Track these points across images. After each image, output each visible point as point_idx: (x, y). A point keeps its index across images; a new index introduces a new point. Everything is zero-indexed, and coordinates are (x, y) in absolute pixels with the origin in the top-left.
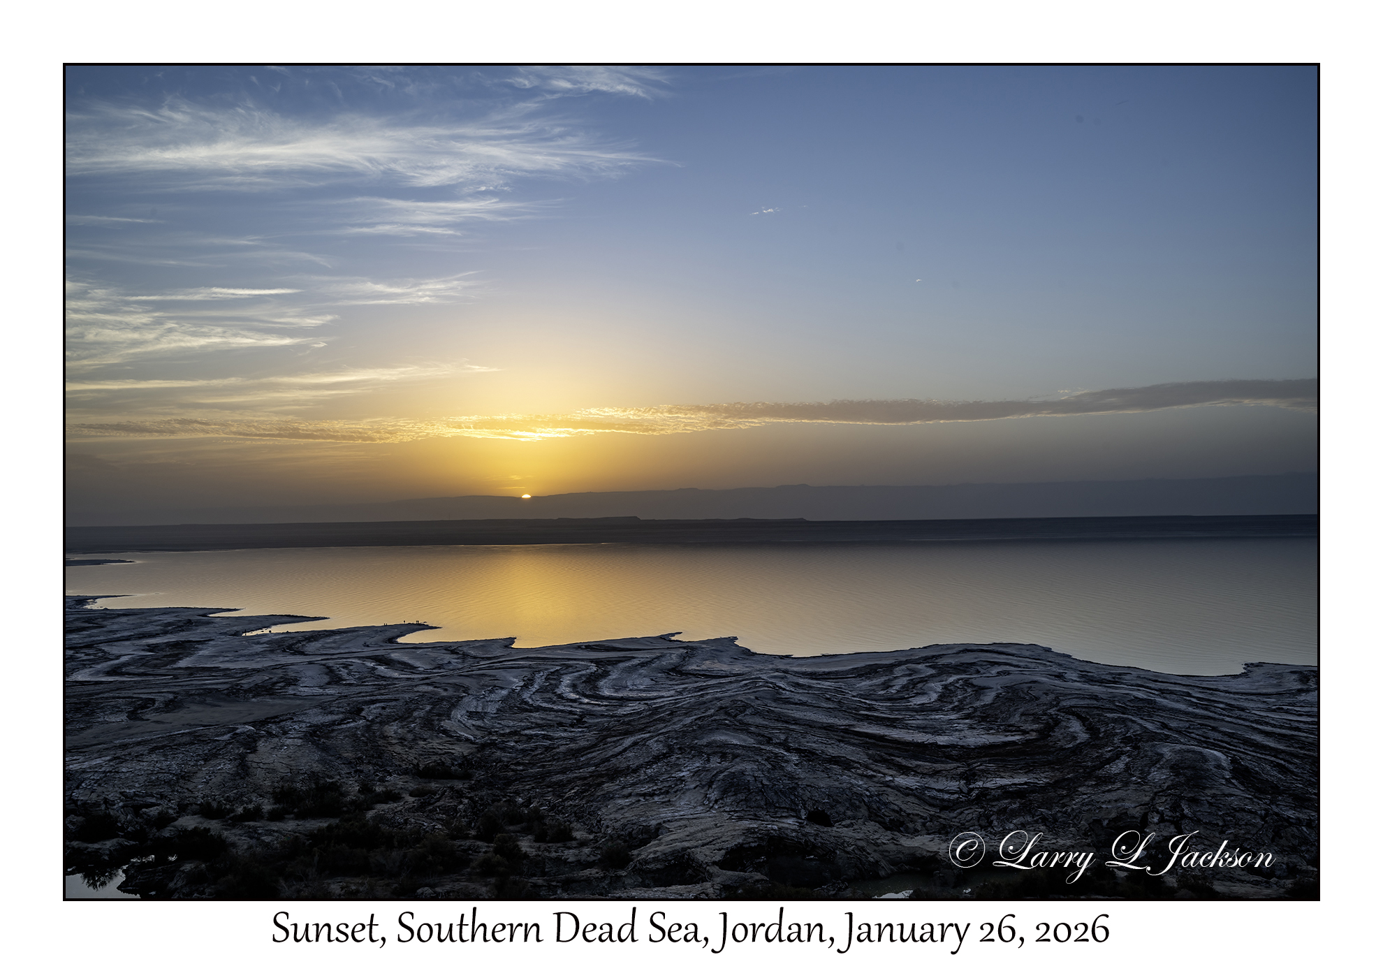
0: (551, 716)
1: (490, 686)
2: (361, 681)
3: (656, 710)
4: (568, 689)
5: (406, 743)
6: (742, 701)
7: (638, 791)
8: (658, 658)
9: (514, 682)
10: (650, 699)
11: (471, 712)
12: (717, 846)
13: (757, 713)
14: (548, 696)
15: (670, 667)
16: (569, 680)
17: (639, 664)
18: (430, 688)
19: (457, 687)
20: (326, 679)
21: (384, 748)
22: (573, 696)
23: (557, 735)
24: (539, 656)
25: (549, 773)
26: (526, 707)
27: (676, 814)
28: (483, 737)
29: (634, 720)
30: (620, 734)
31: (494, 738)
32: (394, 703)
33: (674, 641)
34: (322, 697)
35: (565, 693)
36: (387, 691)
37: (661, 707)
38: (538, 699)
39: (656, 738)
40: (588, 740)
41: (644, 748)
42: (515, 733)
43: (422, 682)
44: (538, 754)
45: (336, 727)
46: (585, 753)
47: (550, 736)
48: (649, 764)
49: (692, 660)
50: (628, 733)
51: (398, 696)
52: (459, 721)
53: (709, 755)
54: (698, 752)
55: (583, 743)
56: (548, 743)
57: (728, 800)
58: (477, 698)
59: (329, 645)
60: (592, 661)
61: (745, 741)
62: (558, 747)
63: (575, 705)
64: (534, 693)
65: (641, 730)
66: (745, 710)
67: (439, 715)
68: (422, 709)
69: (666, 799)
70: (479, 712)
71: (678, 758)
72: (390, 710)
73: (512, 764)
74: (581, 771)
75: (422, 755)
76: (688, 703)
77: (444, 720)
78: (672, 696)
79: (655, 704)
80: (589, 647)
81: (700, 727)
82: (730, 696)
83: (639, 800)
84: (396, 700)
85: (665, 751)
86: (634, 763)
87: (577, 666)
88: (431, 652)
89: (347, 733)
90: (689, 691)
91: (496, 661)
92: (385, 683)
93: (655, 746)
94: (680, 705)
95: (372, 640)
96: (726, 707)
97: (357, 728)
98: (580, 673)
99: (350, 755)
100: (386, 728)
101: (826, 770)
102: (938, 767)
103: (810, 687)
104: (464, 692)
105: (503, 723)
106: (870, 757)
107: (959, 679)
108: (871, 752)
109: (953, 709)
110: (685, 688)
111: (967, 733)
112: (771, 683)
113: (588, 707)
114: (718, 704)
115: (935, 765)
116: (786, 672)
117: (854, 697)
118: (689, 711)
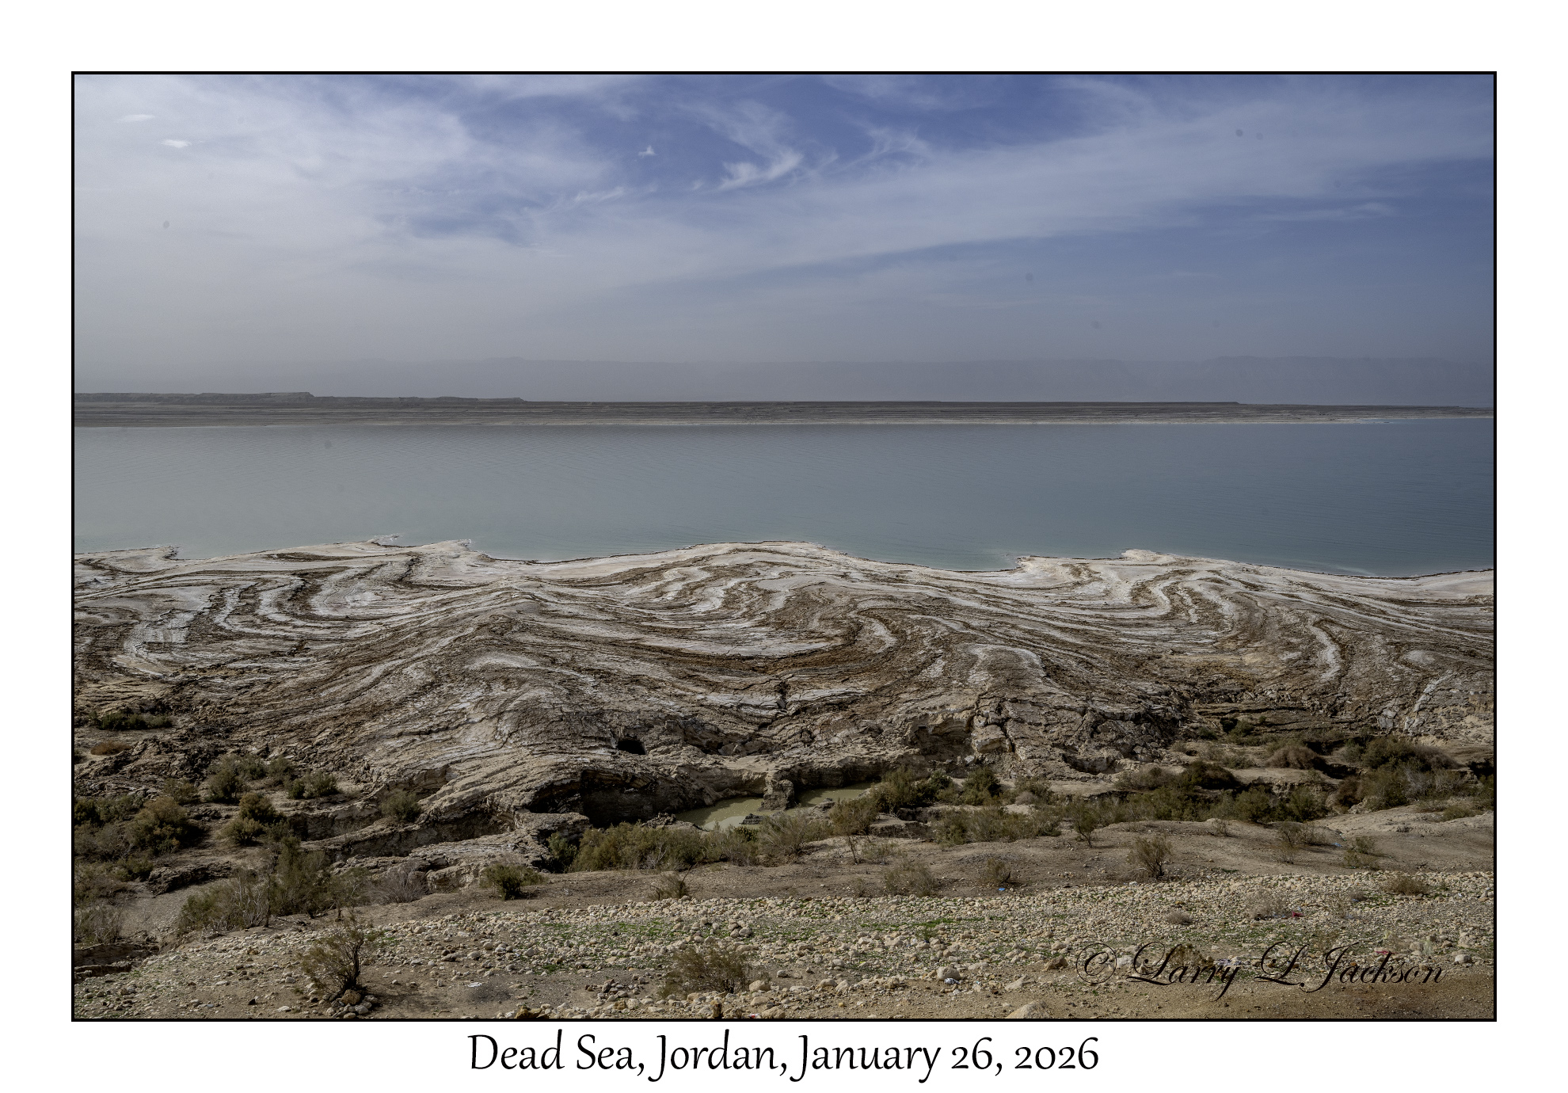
0: (262, 644)
1: (167, 609)
3: (396, 632)
4: (272, 610)
6: (502, 616)
7: (410, 729)
8: (377, 568)
9: (197, 603)
10: (383, 618)
11: (149, 642)
12: (524, 787)
13: (525, 629)
14: (249, 620)
15: (395, 578)
16: (270, 598)
17: (355, 576)
19: (121, 611)
22: (283, 618)
23: (277, 666)
25: (286, 715)
26: (222, 633)
27: (464, 753)
28: (176, 674)
29: (373, 644)
30: (363, 663)
31: (192, 674)
33: (391, 546)
35: (269, 615)
37: (403, 626)
38: (237, 623)
39: (414, 665)
40: (321, 672)
41: (401, 677)
42: (219, 667)
44: (259, 691)
46: (324, 687)
47: (267, 668)
48: (416, 696)
49: (421, 569)
50: (371, 661)
52: (136, 655)
53: (488, 682)
54: (472, 679)
55: (316, 675)
56: (267, 678)
57: (525, 733)
58: (154, 626)
60: (292, 573)
61: (526, 663)
62: (283, 682)
63: (288, 628)
64: (228, 616)
65: (389, 655)
66: (511, 627)
67: (107, 649)
69: (449, 737)
70: (160, 643)
71: (451, 687)
73: (227, 706)
74: (327, 709)
75: (97, 701)
76: (434, 621)
77: (116, 655)
78: (410, 613)
79: (393, 623)
80: (283, 556)
81: (465, 650)
82: (486, 611)
83: (414, 740)
85: (430, 680)
86: (396, 697)
87: (276, 580)
90: (430, 607)
91: (163, 576)
93: (415, 674)
94: (427, 623)
96: (487, 624)
98: (281, 589)
101: (631, 691)
102: (749, 680)
103: (573, 597)
104: (133, 617)
105: (198, 655)
106: (673, 674)
107: (741, 583)
108: (671, 668)
109: (743, 616)
110: (424, 603)
111: (769, 642)
112: (529, 594)
113: (306, 630)
114: (476, 620)
115: (744, 679)
116: (539, 580)
117: (628, 606)
118: (441, 630)
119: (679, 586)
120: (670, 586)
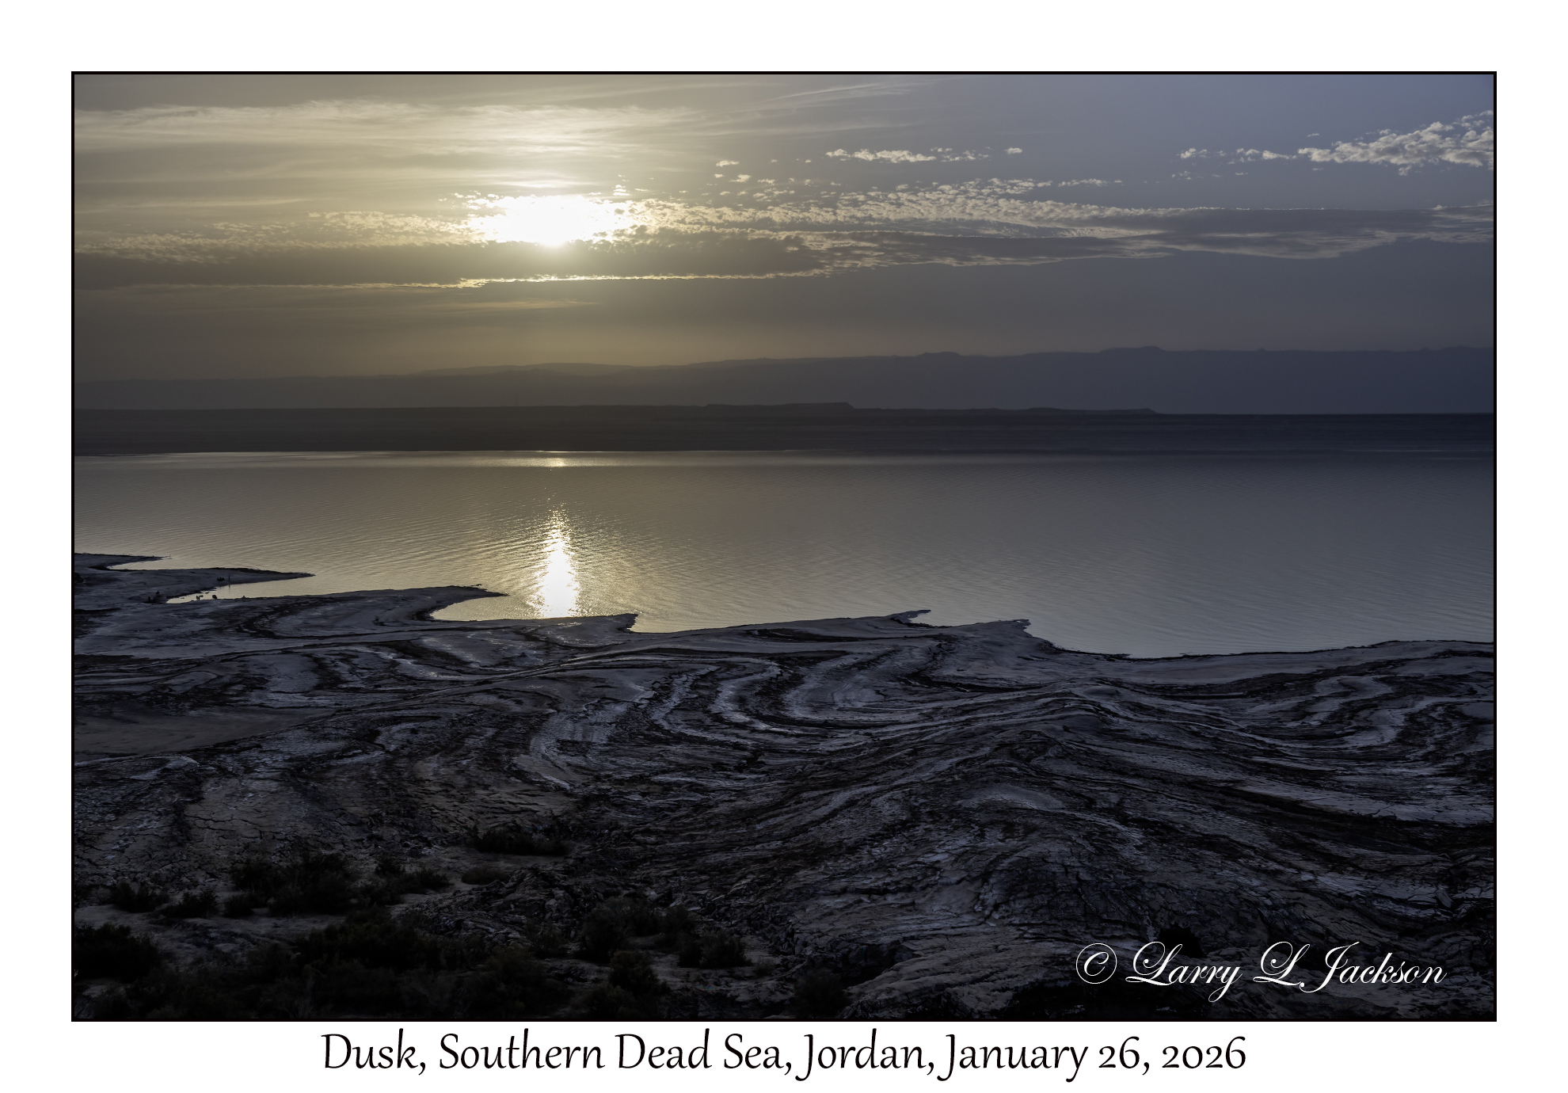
0: (703, 752)
1: (596, 697)
2: (374, 685)
3: (886, 746)
4: (730, 706)
5: (454, 792)
6: (1039, 733)
7: (858, 884)
8: (887, 654)
9: (636, 692)
10: (875, 726)
11: (563, 741)
12: (999, 984)
13: (1066, 755)
14: (696, 717)
15: (909, 671)
16: (732, 690)
17: (854, 665)
18: (493, 699)
19: (538, 697)
20: (313, 680)
21: (417, 800)
22: (740, 718)
23: (714, 785)
24: (679, 646)
25: (702, 850)
26: (658, 734)
27: (926, 926)
28: (586, 785)
29: (848, 763)
30: (825, 786)
31: (604, 787)
32: (431, 724)
33: (917, 625)
34: (309, 711)
35: (724, 713)
36: (418, 702)
37: (895, 740)
38: (679, 721)
39: (888, 795)
40: (767, 795)
41: (866, 811)
42: (641, 779)
44: (681, 817)
45: (333, 763)
46: (764, 816)
47: (701, 785)
48: (876, 839)
49: (949, 660)
50: (837, 784)
51: (439, 710)
52: (543, 756)
53: (982, 826)
54: (963, 820)
55: (759, 800)
56: (697, 798)
57: (1018, 906)
58: (574, 718)
59: (316, 622)
60: (771, 657)
61: (1046, 803)
62: (716, 805)
63: (743, 733)
64: (671, 712)
65: (861, 780)
66: (1045, 750)
67: (509, 745)
68: (480, 735)
69: (908, 901)
70: (577, 742)
71: (928, 830)
72: (425, 735)
73: (638, 832)
74: (758, 847)
75: (482, 813)
76: (943, 734)
77: (518, 754)
78: (914, 722)
79: (884, 734)
80: (766, 633)
81: (966, 778)
82: (1019, 725)
83: (860, 901)
84: (435, 718)
85: (904, 818)
86: (851, 837)
87: (747, 665)
88: (491, 636)
89: (354, 773)
90: (945, 714)
91: (605, 654)
92: (413, 688)
93: (887, 807)
94: (927, 738)
95: (388, 614)
96: (1012, 744)
97: (369, 764)
99: (360, 809)
100: (420, 765)
101: (1193, 859)
102: (1398, 859)
103: (1161, 712)
104: (551, 706)
105: (619, 762)
106: (1273, 838)
107: (1437, 705)
108: (1273, 830)
109: (1425, 758)
110: (938, 708)
111: (1452, 801)
112: (1093, 703)
113: (767, 737)
114: (999, 737)
115: (1391, 856)
116: (1118, 683)
117: (1242, 730)
118: (945, 748)
119: (1334, 705)
120: (1321, 704)
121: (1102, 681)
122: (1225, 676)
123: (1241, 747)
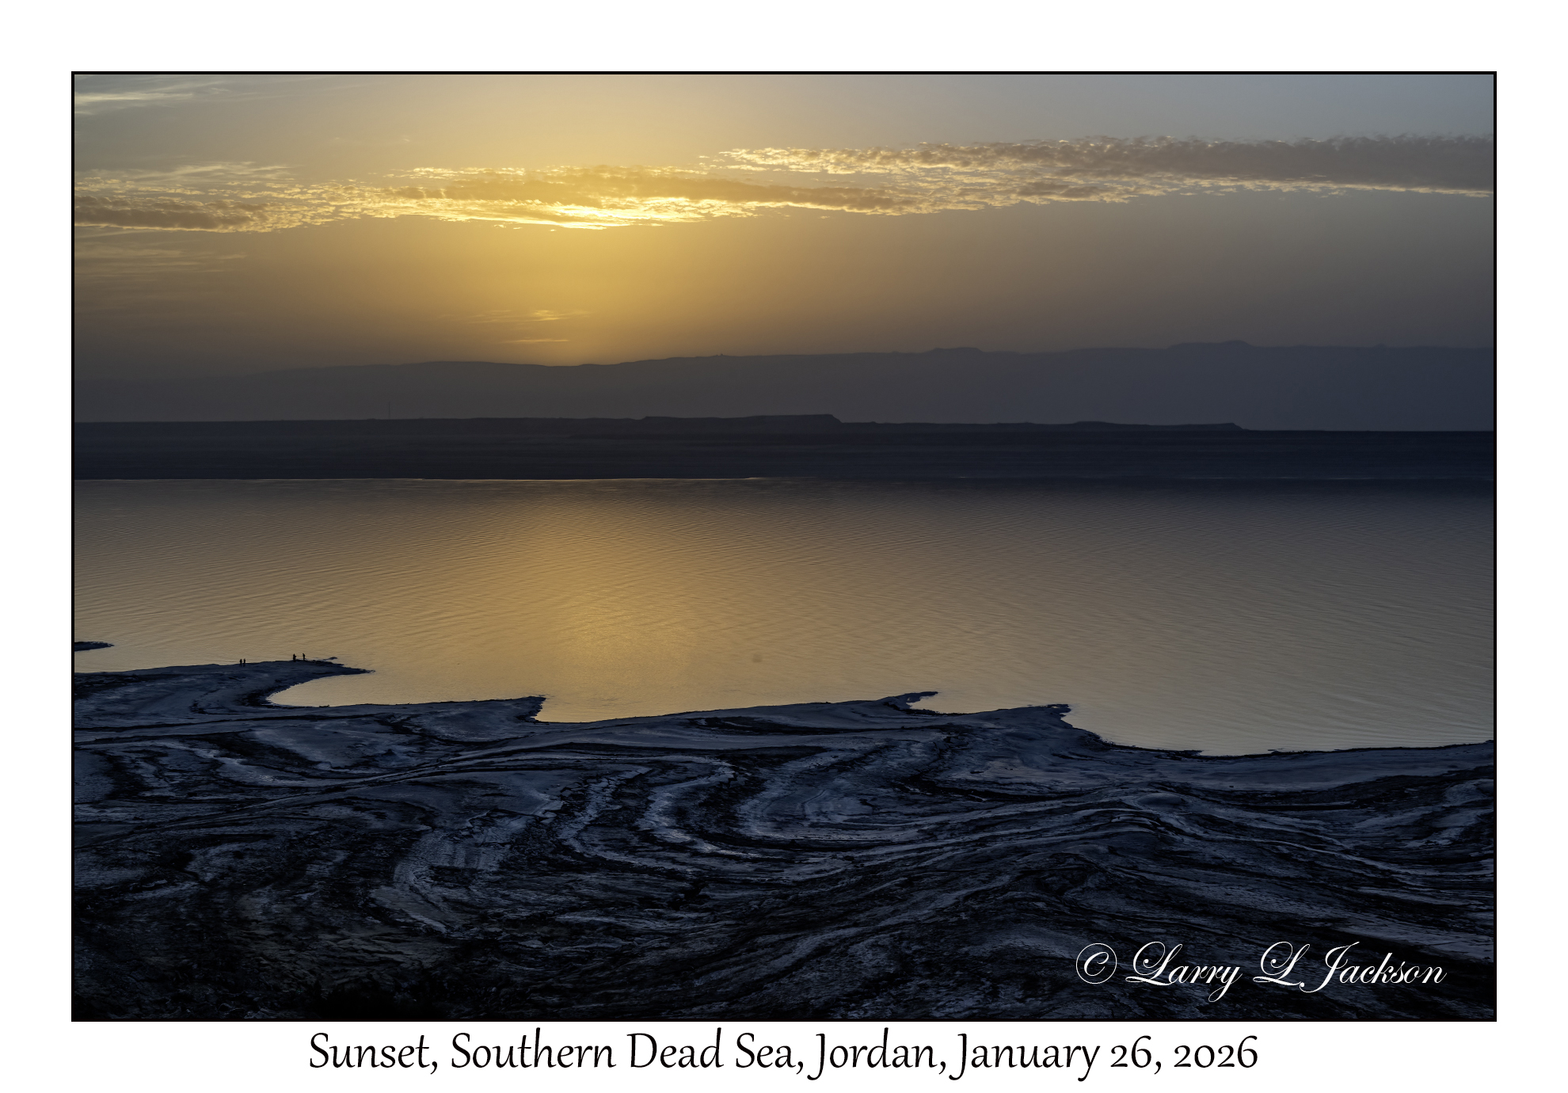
0: (627, 882)
1: (483, 809)
2: (188, 791)
3: (872, 875)
4: (665, 821)
5: (290, 937)
6: (1076, 857)
8: (877, 751)
9: (539, 802)
10: (858, 847)
11: (439, 868)
13: (1112, 886)
14: (619, 836)
15: (907, 773)
16: (669, 799)
17: (833, 766)
18: (346, 812)
19: (406, 809)
20: (106, 786)
21: (239, 947)
22: (678, 836)
23: (640, 925)
24: (599, 740)
26: (566, 858)
28: (467, 927)
29: (820, 896)
30: (787, 929)
31: (492, 930)
32: (261, 845)
33: (918, 712)
34: (99, 827)
35: (657, 830)
36: (246, 815)
37: (885, 867)
38: (596, 841)
39: (871, 940)
40: (711, 941)
41: (844, 960)
42: (541, 919)
43: (326, 797)
44: (594, 970)
45: (128, 898)
46: (705, 968)
47: (623, 927)
49: (961, 759)
50: (806, 926)
51: (272, 827)
52: (412, 888)
53: (995, 981)
54: (971, 973)
55: (698, 947)
56: (617, 944)
58: (454, 836)
59: (113, 709)
60: (721, 755)
62: (642, 954)
63: (682, 857)
64: (586, 829)
65: (837, 920)
66: (1083, 879)
67: (366, 873)
68: (327, 859)
70: (457, 870)
71: (924, 987)
72: (253, 861)
73: (535, 991)
74: (695, 1010)
75: (327, 965)
76: (949, 858)
77: (377, 886)
78: (911, 842)
79: (870, 858)
80: (716, 722)
81: (976, 916)
82: (1050, 845)
84: (267, 837)
85: (892, 970)
87: (689, 766)
88: (348, 728)
89: (157, 911)
90: (953, 831)
91: (499, 750)
92: (240, 797)
93: (870, 956)
94: (929, 862)
95: (210, 697)
96: (1040, 871)
97: (177, 900)
98: (694, 783)
99: (163, 960)
100: (245, 900)
104: (424, 821)
105: (513, 895)
110: (943, 824)
112: (1150, 816)
113: (714, 863)
114: (1021, 862)
116: (1184, 789)
117: (1347, 852)
118: (949, 878)
120: (1451, 817)
121: (1164, 786)
122: (1327, 780)
123: (1345, 875)
